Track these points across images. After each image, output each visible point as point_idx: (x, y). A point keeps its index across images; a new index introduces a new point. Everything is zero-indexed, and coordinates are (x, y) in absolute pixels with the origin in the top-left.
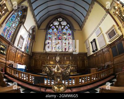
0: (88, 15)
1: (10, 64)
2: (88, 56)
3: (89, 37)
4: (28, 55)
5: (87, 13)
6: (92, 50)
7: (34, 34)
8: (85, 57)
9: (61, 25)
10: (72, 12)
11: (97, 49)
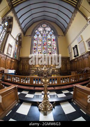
0: (71, 22)
1: (2, 71)
2: (70, 60)
3: (71, 43)
4: (16, 60)
5: (70, 21)
6: (74, 55)
7: (21, 40)
8: (68, 61)
9: (46, 31)
10: (56, 19)
11: (78, 55)
